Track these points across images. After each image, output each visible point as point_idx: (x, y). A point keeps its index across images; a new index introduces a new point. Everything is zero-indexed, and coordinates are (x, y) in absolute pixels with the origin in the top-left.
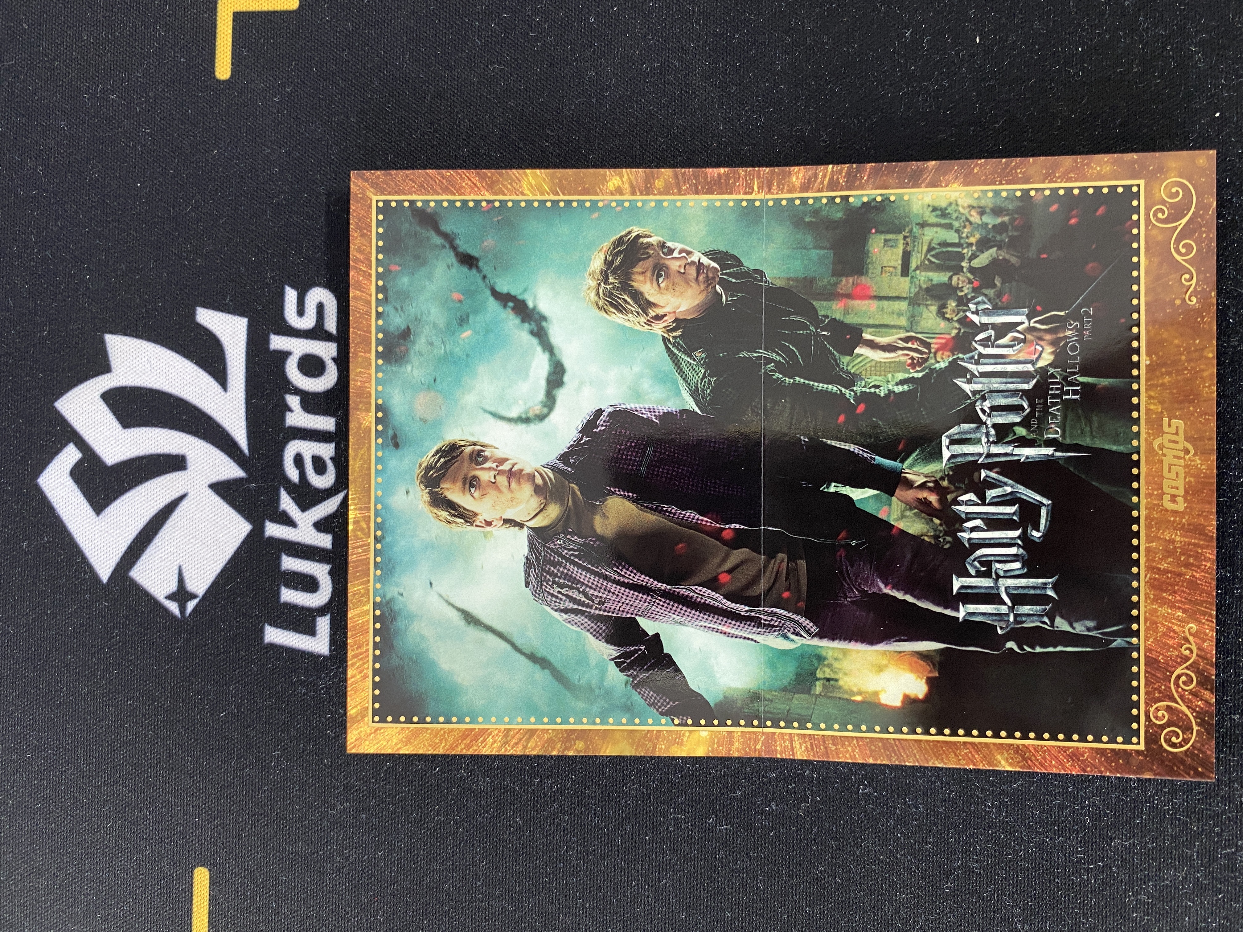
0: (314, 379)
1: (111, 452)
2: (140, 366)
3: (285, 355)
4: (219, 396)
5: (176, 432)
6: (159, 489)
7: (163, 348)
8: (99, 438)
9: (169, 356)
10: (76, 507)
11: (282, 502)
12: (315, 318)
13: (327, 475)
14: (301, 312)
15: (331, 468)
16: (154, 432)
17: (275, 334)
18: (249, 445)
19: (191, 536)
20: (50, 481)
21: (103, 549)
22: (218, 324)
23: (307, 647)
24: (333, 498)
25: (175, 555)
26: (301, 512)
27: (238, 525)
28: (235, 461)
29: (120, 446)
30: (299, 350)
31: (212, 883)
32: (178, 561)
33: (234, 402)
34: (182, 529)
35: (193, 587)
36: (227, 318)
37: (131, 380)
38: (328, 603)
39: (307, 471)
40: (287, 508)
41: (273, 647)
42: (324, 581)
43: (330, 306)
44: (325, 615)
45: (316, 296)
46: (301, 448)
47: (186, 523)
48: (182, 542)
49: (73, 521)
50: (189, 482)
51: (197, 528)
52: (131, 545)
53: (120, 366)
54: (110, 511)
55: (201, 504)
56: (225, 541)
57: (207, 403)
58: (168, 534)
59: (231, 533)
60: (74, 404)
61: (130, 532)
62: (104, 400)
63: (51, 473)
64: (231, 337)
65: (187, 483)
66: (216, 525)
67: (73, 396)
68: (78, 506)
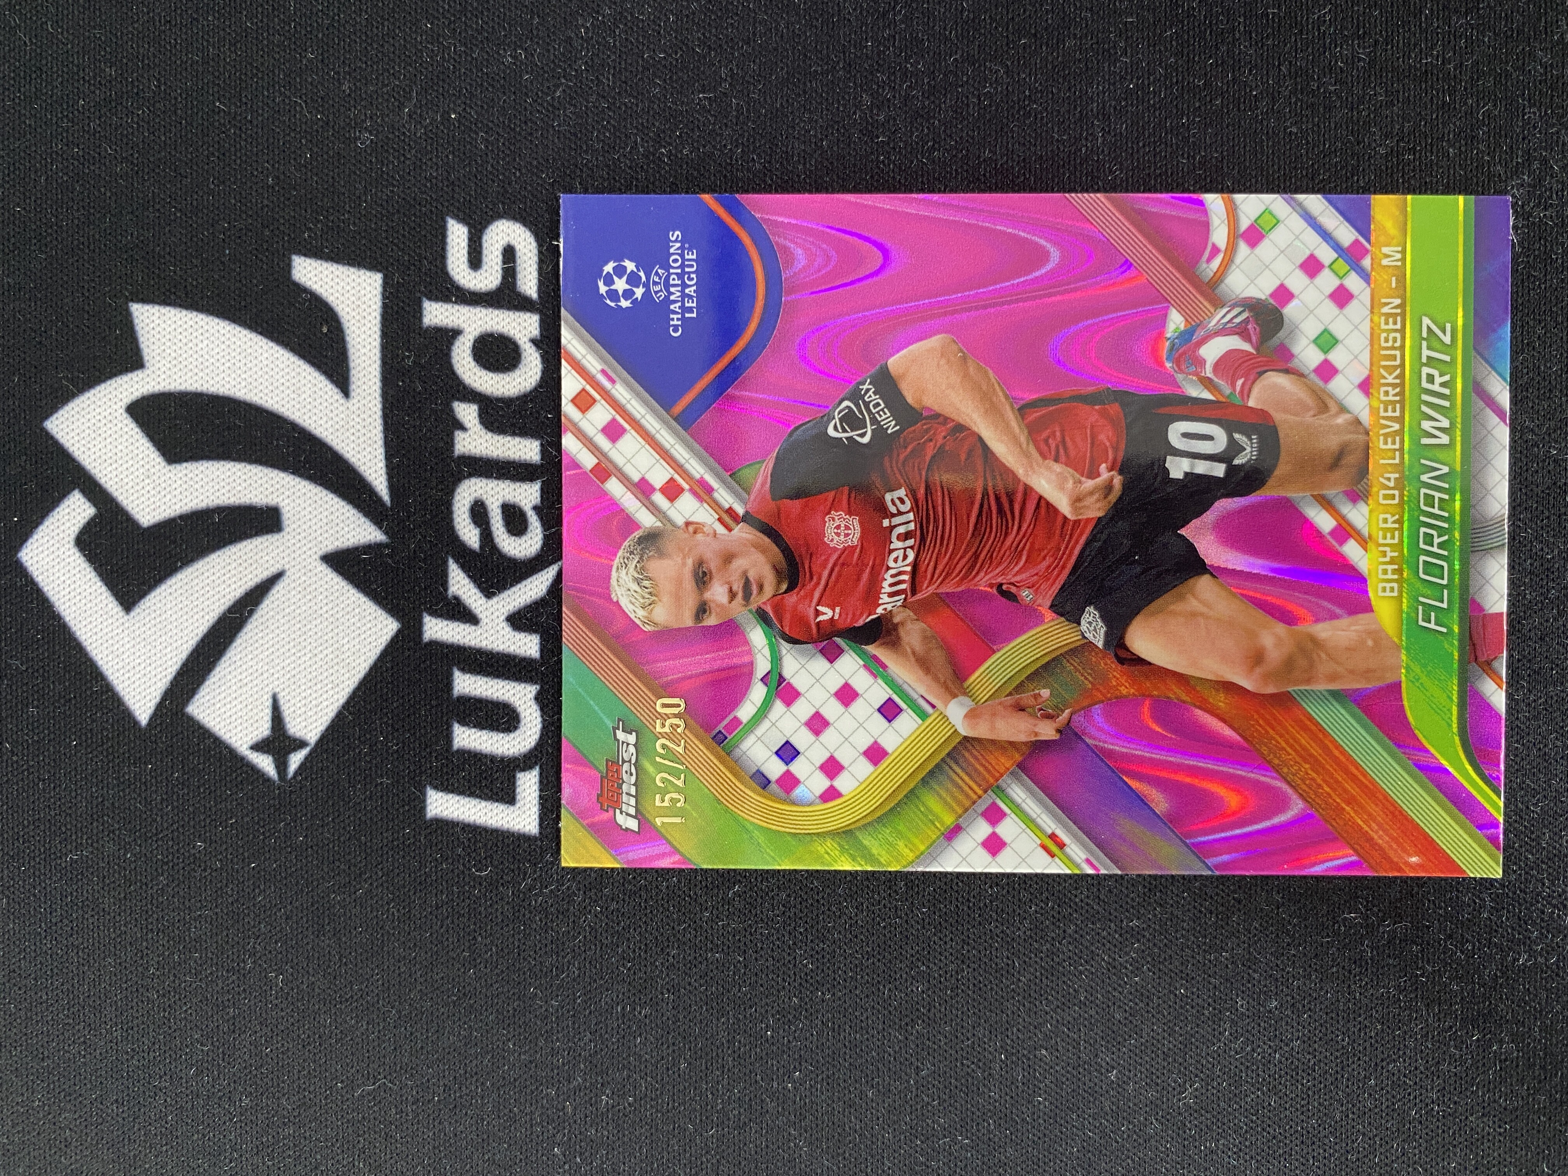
0: (501, 376)
1: (146, 503)
2: (195, 356)
3: (451, 334)
4: (336, 405)
5: (260, 468)
6: (234, 565)
7: (233, 325)
8: (125, 481)
9: (244, 339)
10: (89, 598)
11: (451, 582)
12: (500, 272)
13: (529, 535)
14: (475, 261)
15: (535, 524)
16: (222, 470)
17: (430, 299)
18: (392, 487)
19: (292, 644)
20: (42, 556)
21: (137, 669)
22: (331, 284)
23: (500, 824)
24: (540, 574)
25: (265, 675)
26: (484, 599)
27: (374, 622)
28: (366, 515)
29: (163, 493)
30: (474, 326)
32: (271, 686)
33: (364, 416)
34: (277, 631)
35: (298, 728)
36: (347, 273)
37: (179, 381)
38: (536, 748)
39: (494, 529)
40: (460, 593)
41: (444, 825)
42: (528, 711)
43: (526, 251)
44: (531, 768)
45: (501, 235)
46: (482, 491)
47: (282, 621)
48: (278, 654)
49: (84, 623)
50: (287, 552)
51: (303, 630)
52: (188, 660)
53: (158, 358)
54: (148, 604)
55: (308, 590)
56: (353, 650)
57: (314, 418)
58: (251, 641)
59: (363, 637)
60: (79, 423)
61: (185, 639)
62: (132, 416)
63: (41, 541)
64: (354, 306)
65: (282, 555)
66: (337, 623)
67: (76, 409)
68: (92, 597)
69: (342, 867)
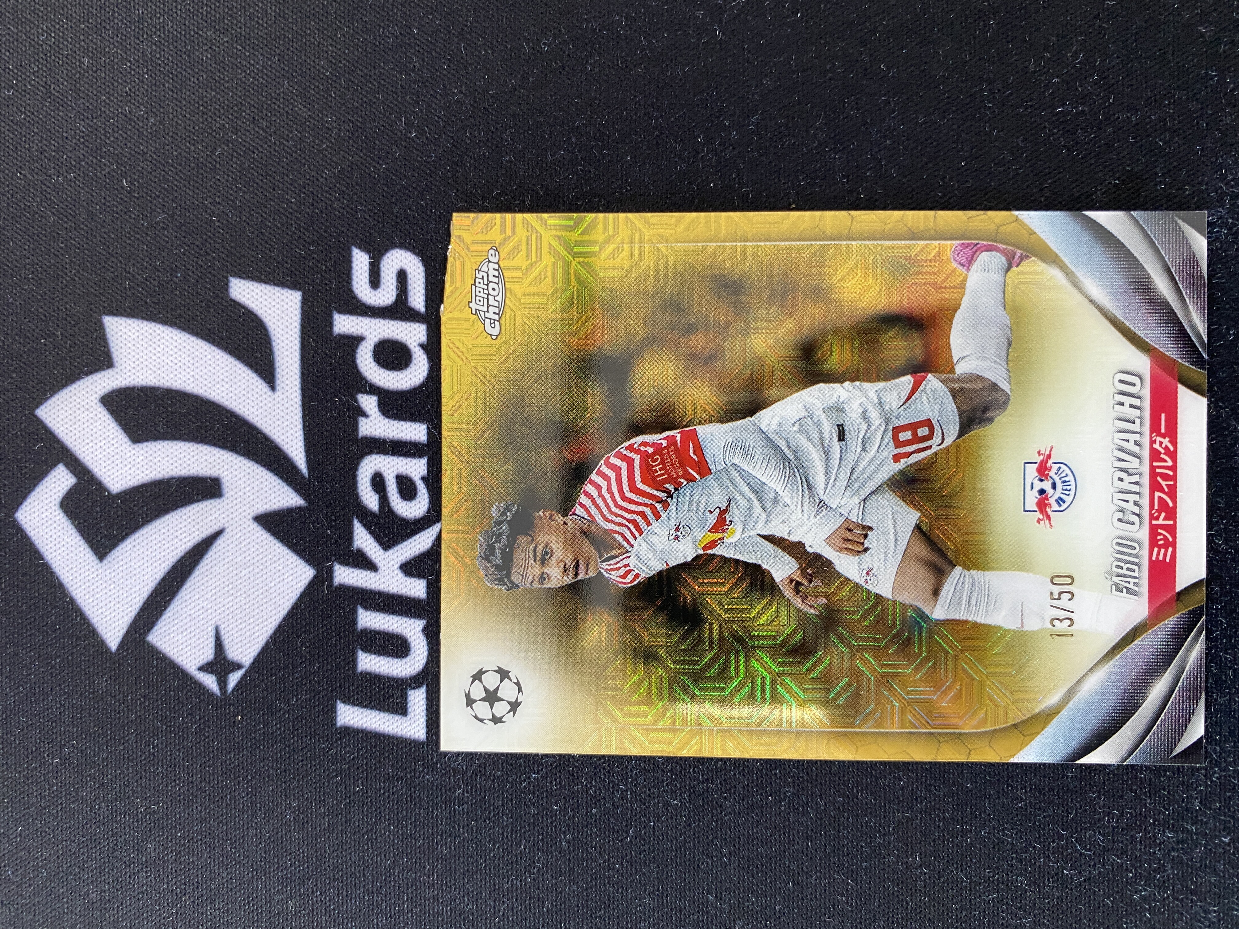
0: (396, 373)
1: (116, 474)
3: (356, 341)
4: (264, 396)
5: (205, 447)
6: (185, 523)
7: (183, 333)
8: (99, 457)
9: (192, 344)
10: (70, 549)
11: (356, 538)
12: (395, 290)
13: (418, 500)
14: (375, 281)
15: (422, 491)
16: (175, 447)
17: (340, 312)
18: (309, 462)
19: (231, 586)
20: (33, 516)
21: (108, 605)
22: (260, 300)
23: (395, 731)
24: (427, 531)
25: (210, 611)
26: (382, 551)
27: (294, 568)
28: (289, 484)
29: (129, 466)
30: (375, 333)
32: (214, 620)
33: (286, 405)
34: (219, 577)
35: (236, 653)
36: (273, 291)
37: (141, 378)
38: (423, 671)
39: (390, 495)
40: (363, 546)
41: (349, 732)
42: (417, 641)
43: (416, 274)
44: (419, 686)
45: (395, 261)
46: (380, 465)
47: (223, 568)
48: (219, 594)
49: (67, 569)
50: (227, 513)
51: (240, 575)
52: (148, 598)
53: (125, 359)
54: (117, 554)
55: (244, 543)
56: (278, 592)
57: (247, 407)
58: (198, 584)
60: (63, 411)
61: (146, 582)
62: (105, 405)
63: (33, 504)
64: (277, 318)
65: (224, 515)
66: (266, 570)
67: (61, 400)
68: (73, 549)
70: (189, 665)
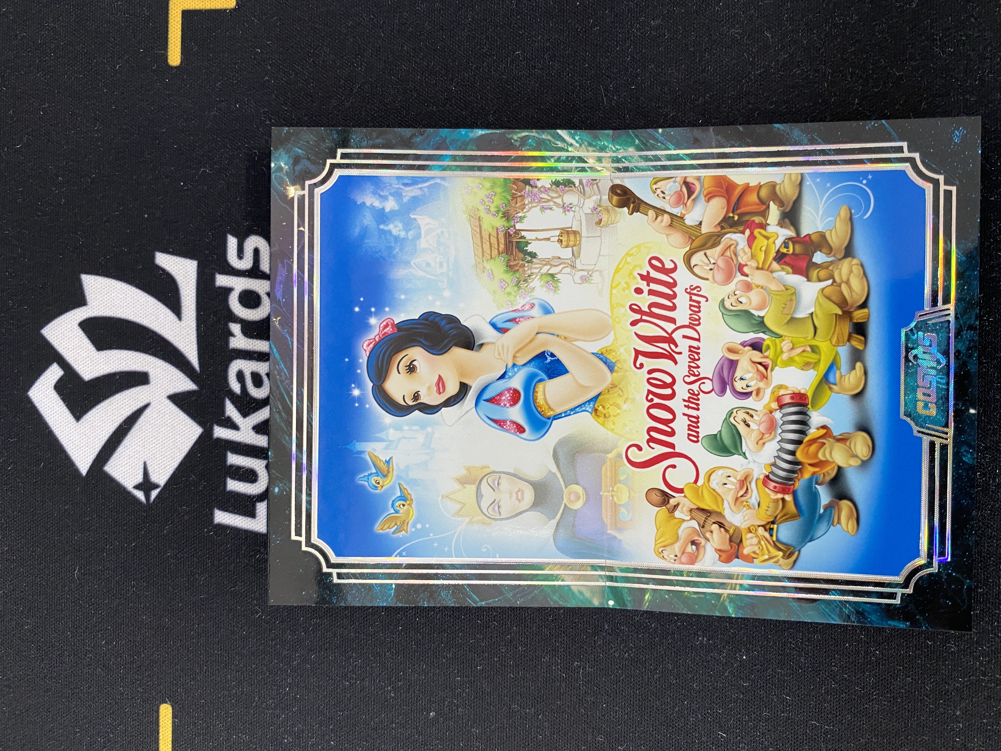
0: (252, 310)
1: (87, 369)
2: (111, 300)
3: (228, 291)
4: (175, 324)
5: (140, 353)
6: (127, 400)
7: (128, 285)
8: (78, 359)
9: (133, 292)
11: (227, 410)
12: (252, 261)
13: (263, 387)
14: (241, 255)
15: (266, 382)
16: (122, 354)
17: (219, 273)
18: (200, 363)
19: (153, 438)
20: (38, 394)
21: (82, 448)
22: (173, 265)
23: (248, 527)
25: (141, 453)
26: (242, 418)
27: (191, 429)
28: (188, 377)
29: (95, 365)
30: (239, 286)
31: (174, 716)
32: (144, 458)
33: (188, 329)
34: (147, 432)
35: (156, 478)
36: (181, 260)
37: (103, 311)
38: (264, 492)
39: (247, 384)
40: (231, 415)
41: (223, 527)
42: (262, 473)
43: (264, 251)
44: (263, 501)
45: (253, 243)
46: (242, 366)
47: (149, 427)
48: (146, 443)
49: (58, 426)
50: (152, 394)
51: (159, 431)
52: (105, 444)
53: (93, 300)
54: (87, 418)
55: (161, 412)
56: (181, 441)
57: (165, 330)
58: (135, 436)
59: (186, 435)
60: (57, 331)
61: (104, 435)
62: (81, 328)
63: (38, 387)
64: (183, 277)
65: (150, 395)
66: (174, 429)
67: (56, 324)
68: (61, 414)
69: (175, 546)
70: (128, 485)
